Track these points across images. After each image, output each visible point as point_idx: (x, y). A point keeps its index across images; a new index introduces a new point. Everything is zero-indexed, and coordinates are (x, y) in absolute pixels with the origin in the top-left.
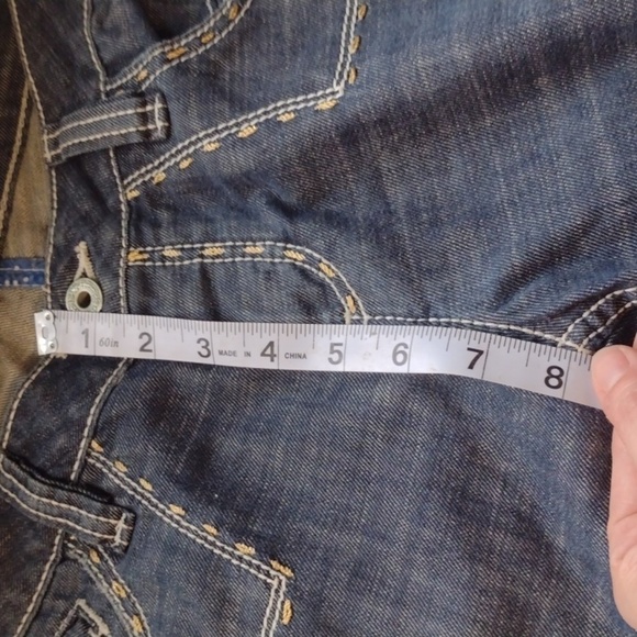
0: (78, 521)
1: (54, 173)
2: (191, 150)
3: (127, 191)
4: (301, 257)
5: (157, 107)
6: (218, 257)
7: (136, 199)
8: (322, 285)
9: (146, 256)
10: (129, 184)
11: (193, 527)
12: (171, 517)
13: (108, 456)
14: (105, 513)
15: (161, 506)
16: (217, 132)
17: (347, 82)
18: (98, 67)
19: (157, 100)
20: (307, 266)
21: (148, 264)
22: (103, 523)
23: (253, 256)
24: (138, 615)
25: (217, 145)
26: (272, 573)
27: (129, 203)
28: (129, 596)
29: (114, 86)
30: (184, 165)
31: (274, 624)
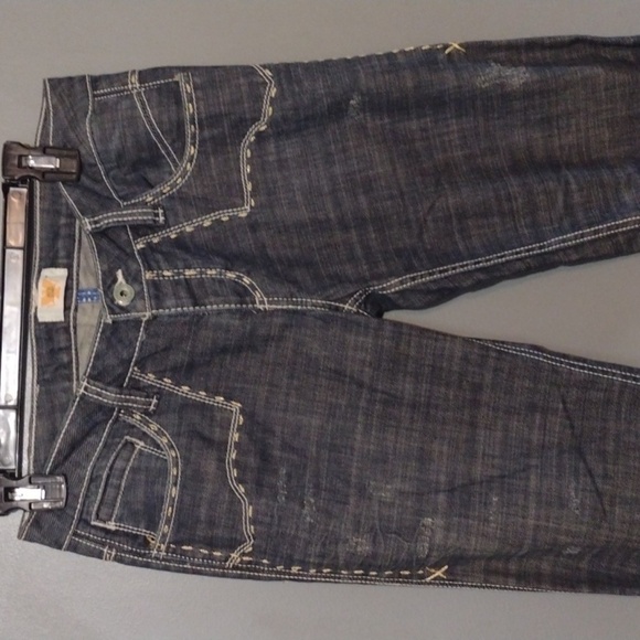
1: (90, 236)
2: (178, 230)
3: (137, 245)
4: (234, 276)
5: (161, 211)
6: (193, 275)
7: (142, 249)
8: (244, 287)
9: (154, 275)
10: (138, 242)
12: (182, 392)
13: (143, 373)
14: (148, 397)
15: (177, 388)
16: (192, 223)
20: (237, 280)
21: (155, 278)
22: (145, 401)
23: (211, 275)
25: (193, 229)
26: (233, 406)
27: (138, 251)
30: (174, 236)
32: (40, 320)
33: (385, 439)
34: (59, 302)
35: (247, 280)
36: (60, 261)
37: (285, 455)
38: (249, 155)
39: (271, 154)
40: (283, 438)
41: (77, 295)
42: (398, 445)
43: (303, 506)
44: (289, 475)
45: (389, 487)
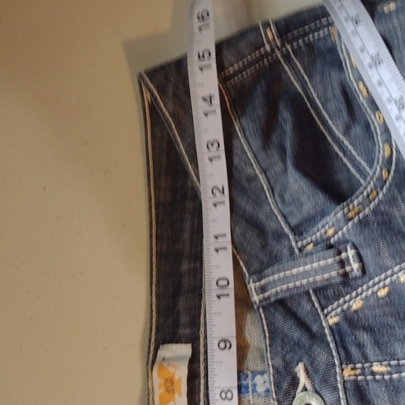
2: (388, 281)
3: (328, 317)
7: (337, 324)
10: (329, 313)
18: (287, 230)
19: (349, 248)
21: (360, 378)
27: (330, 328)
29: (305, 242)
30: (383, 293)
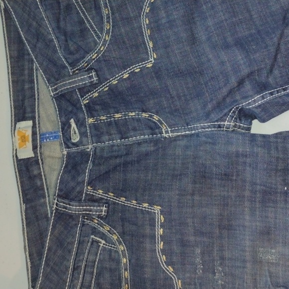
0: (90, 211)
1: (54, 100)
2: (108, 85)
3: (84, 101)
4: (147, 116)
6: (120, 117)
8: (154, 123)
9: (94, 120)
11: (129, 203)
12: (121, 201)
13: (94, 190)
14: (99, 206)
15: (118, 199)
16: (116, 78)
17: (154, 58)
19: (93, 71)
20: (149, 118)
21: (95, 122)
22: (99, 209)
23: (132, 116)
24: (115, 234)
25: (117, 82)
26: (155, 209)
28: (110, 229)
29: (75, 69)
30: (105, 89)
31: (159, 223)
32: (20, 158)
33: (267, 217)
34: (29, 145)
35: (156, 118)
36: (27, 115)
37: (198, 239)
38: (147, 22)
39: (163, 18)
40: (195, 227)
41: (40, 138)
42: (278, 221)
43: (214, 273)
44: (203, 253)
45: (273, 251)
